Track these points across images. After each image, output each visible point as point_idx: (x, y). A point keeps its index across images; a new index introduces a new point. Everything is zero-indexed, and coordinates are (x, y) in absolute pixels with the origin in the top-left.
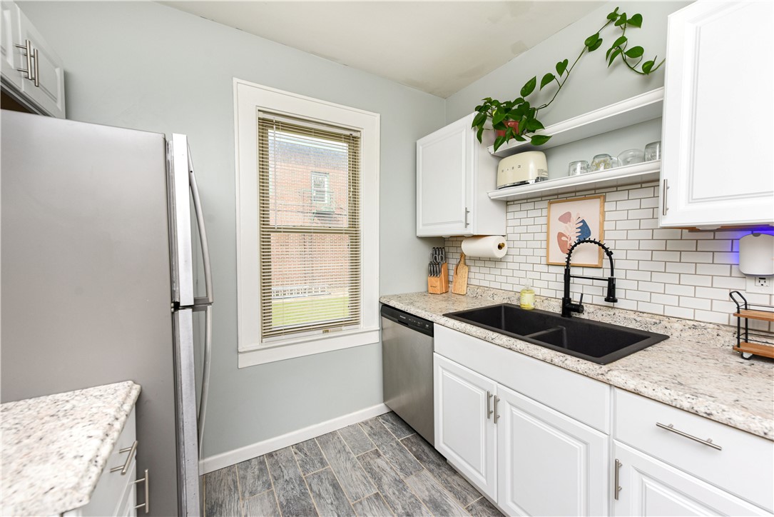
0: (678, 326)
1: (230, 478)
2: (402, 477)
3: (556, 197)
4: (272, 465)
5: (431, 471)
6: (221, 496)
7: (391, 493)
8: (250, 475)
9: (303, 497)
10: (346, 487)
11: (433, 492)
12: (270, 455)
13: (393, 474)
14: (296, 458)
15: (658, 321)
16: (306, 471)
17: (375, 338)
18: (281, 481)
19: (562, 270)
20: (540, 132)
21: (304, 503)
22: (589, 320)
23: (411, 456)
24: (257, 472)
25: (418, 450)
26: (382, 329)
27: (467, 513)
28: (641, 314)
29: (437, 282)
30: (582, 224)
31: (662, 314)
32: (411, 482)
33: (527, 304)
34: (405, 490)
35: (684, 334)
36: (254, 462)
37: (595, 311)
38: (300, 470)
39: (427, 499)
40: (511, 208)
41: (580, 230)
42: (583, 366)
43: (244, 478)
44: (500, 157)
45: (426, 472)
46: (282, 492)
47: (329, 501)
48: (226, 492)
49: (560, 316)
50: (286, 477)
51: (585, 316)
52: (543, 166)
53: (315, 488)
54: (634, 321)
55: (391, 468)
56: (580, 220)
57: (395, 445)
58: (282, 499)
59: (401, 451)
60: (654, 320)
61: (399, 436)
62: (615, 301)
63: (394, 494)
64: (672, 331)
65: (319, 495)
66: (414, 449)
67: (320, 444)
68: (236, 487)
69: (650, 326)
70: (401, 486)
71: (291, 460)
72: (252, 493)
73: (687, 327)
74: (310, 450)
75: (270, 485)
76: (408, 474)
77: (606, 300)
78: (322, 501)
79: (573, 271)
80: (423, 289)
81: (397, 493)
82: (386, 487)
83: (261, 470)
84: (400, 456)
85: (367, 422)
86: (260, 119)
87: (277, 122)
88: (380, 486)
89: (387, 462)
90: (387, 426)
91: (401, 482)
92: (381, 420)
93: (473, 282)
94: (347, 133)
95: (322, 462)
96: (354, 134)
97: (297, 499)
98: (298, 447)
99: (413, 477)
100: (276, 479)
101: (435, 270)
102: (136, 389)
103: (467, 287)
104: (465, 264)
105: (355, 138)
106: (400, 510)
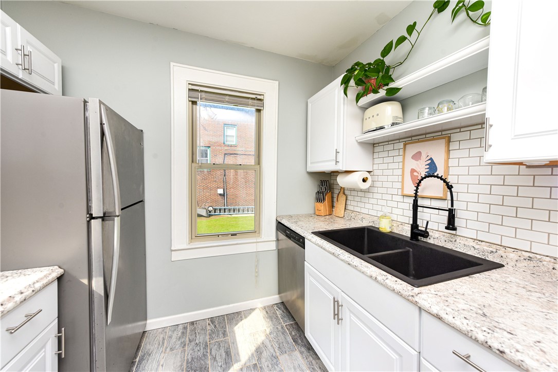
0: (513, 256)
1: (162, 336)
2: (278, 354)
3: (410, 139)
4: (191, 331)
5: (301, 353)
6: (152, 348)
7: (266, 366)
8: (174, 336)
9: (203, 358)
10: (235, 355)
12: (192, 323)
13: (272, 351)
14: (208, 328)
15: (494, 250)
16: (211, 338)
17: (273, 246)
18: (193, 343)
19: (411, 200)
20: (392, 85)
21: (202, 362)
22: (434, 245)
23: (290, 339)
24: (180, 334)
25: (296, 335)
26: (278, 240)
28: (480, 243)
29: (321, 206)
30: (430, 161)
31: (499, 243)
32: (283, 358)
33: (383, 227)
34: (277, 365)
35: (519, 264)
36: (181, 327)
37: (438, 237)
38: (208, 337)
40: (377, 149)
41: (428, 166)
42: (399, 286)
43: (170, 337)
44: (364, 109)
45: (297, 353)
46: (191, 352)
47: (220, 364)
48: (156, 346)
49: (409, 240)
50: (197, 341)
51: (431, 241)
52: (400, 114)
53: (213, 353)
54: (472, 249)
56: (429, 158)
57: (280, 328)
58: (190, 357)
59: (283, 334)
60: (491, 249)
61: (285, 321)
62: (454, 229)
63: (268, 366)
64: (508, 260)
65: (215, 359)
66: (293, 333)
67: (228, 319)
68: (163, 343)
69: (487, 254)
70: (275, 361)
71: (204, 329)
72: (172, 349)
73: (523, 258)
74: (219, 323)
75: (185, 345)
76: (282, 353)
77: (447, 228)
78: (215, 363)
79: (420, 202)
80: (312, 212)
81: (270, 366)
82: (263, 360)
83: (183, 333)
84: (281, 338)
85: (265, 308)
86: (189, 90)
87: (202, 91)
88: (259, 359)
89: (270, 341)
90: (279, 313)
91: (276, 357)
92: (275, 307)
93: (349, 207)
94: (254, 96)
95: (224, 334)
96: (259, 97)
97: (199, 359)
98: (212, 320)
99: (286, 355)
100: (190, 341)
101: (320, 198)
102: (58, 272)
103: (345, 211)
104: (344, 193)
105: (260, 100)
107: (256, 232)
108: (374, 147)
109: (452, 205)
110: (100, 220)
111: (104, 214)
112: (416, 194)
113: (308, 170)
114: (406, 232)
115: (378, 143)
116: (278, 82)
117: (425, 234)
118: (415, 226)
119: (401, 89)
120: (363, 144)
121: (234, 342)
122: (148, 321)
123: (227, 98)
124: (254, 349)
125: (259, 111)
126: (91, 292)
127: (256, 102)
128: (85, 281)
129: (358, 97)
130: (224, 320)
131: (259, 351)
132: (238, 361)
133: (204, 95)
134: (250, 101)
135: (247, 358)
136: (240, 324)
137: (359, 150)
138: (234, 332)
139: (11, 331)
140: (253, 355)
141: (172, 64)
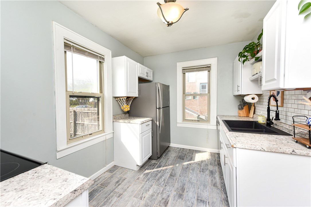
1: (174, 148)
4: (182, 150)
5: (219, 168)
6: (171, 150)
8: (177, 150)
10: (193, 159)
11: (214, 170)
12: (183, 149)
13: (207, 163)
14: (188, 151)
23: (217, 163)
27: (219, 178)
29: (241, 112)
32: (210, 166)
33: (260, 121)
38: (187, 153)
39: (211, 170)
43: (176, 150)
45: (217, 167)
50: (183, 153)
53: (187, 157)
55: (208, 162)
57: (214, 159)
58: (180, 155)
59: (214, 161)
61: (217, 159)
62: (280, 120)
65: (187, 158)
68: (174, 150)
71: (186, 151)
72: (176, 152)
74: (192, 151)
81: (204, 166)
82: (203, 164)
83: (180, 150)
85: (211, 153)
86: (183, 70)
87: (186, 69)
88: (201, 163)
89: (208, 161)
90: (216, 156)
91: (208, 165)
92: (216, 154)
94: (206, 66)
95: (192, 154)
96: (208, 66)
97: (183, 156)
98: (190, 150)
99: (212, 166)
100: (181, 152)
101: (241, 108)
102: (151, 119)
104: (254, 106)
105: (209, 67)
106: (202, 168)
107: (208, 121)
109: (277, 109)
110: (158, 109)
112: (269, 104)
113: (234, 95)
116: (217, 58)
117: (272, 123)
118: (268, 119)
119: (259, 57)
120: (254, 81)
121: (195, 157)
122: (171, 144)
123: (195, 69)
124: (201, 160)
125: (209, 71)
126: (157, 125)
127: (208, 68)
128: (156, 122)
129: (244, 62)
130: (194, 151)
131: (202, 162)
132: (193, 161)
133: (187, 70)
134: (205, 68)
135: (197, 161)
136: (199, 154)
137: (251, 84)
138: (195, 155)
139: (146, 125)
140: (199, 161)
141: (177, 63)
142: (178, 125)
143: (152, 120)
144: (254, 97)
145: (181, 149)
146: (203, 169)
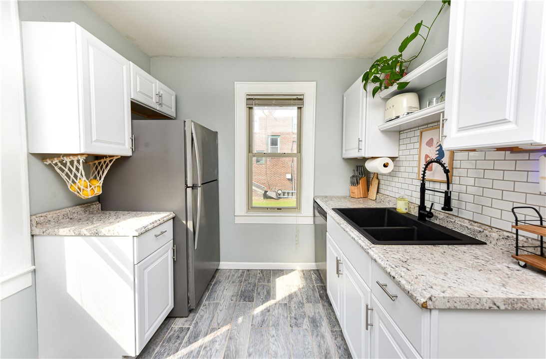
0: (495, 235)
1: (228, 274)
2: (304, 302)
3: (426, 126)
4: (247, 275)
5: (323, 306)
6: (222, 279)
7: (294, 306)
8: (236, 275)
9: (252, 292)
10: (273, 295)
11: (317, 315)
12: (248, 270)
13: (301, 299)
14: (258, 275)
15: (482, 230)
16: (259, 281)
17: (310, 221)
18: (247, 282)
21: (251, 294)
22: (439, 225)
23: (317, 295)
24: (239, 275)
25: (323, 293)
26: (314, 216)
27: (330, 332)
28: (473, 223)
29: (355, 189)
30: (439, 147)
31: (489, 224)
32: (307, 305)
33: (399, 208)
34: (302, 308)
36: (241, 271)
37: (441, 218)
38: (257, 280)
39: (311, 316)
41: (438, 152)
43: (233, 275)
45: (320, 305)
46: (245, 286)
47: (262, 298)
48: (224, 278)
50: (250, 281)
51: (433, 220)
52: (416, 104)
53: (259, 290)
54: (466, 229)
55: (302, 296)
56: (438, 144)
57: (311, 286)
58: (243, 289)
59: (313, 290)
60: (479, 229)
61: (316, 283)
63: (295, 307)
64: (491, 239)
65: (259, 294)
66: (321, 292)
67: (273, 273)
68: (229, 278)
69: (476, 233)
70: (301, 306)
71: (255, 276)
72: (233, 282)
73: (501, 237)
74: (266, 274)
75: (241, 282)
76: (308, 302)
77: (443, 209)
78: (259, 296)
79: (427, 185)
80: (348, 195)
81: (296, 307)
82: (292, 303)
83: (241, 275)
84: (311, 293)
85: (303, 271)
86: (247, 99)
87: (255, 99)
88: (290, 301)
89: (301, 293)
90: (314, 276)
91: (303, 304)
92: (312, 272)
93: (381, 191)
94: (295, 97)
95: (269, 281)
96: (299, 97)
97: (249, 291)
98: (262, 271)
99: (311, 304)
100: (245, 280)
101: (355, 182)
102: (172, 215)
103: (377, 194)
104: (377, 178)
105: (301, 99)
106: (293, 315)
107: (298, 208)
108: (400, 134)
109: (448, 188)
110: (191, 188)
111: (193, 185)
112: (423, 178)
113: (343, 157)
114: (415, 212)
115: (403, 131)
116: (315, 83)
117: (430, 215)
118: (422, 207)
119: (409, 83)
120: (386, 132)
121: (274, 288)
122: (221, 263)
123: (274, 102)
124: (287, 294)
125: (300, 108)
126: (187, 229)
127: (297, 101)
128: (184, 222)
129: (375, 92)
130: (270, 273)
131: (291, 297)
132: (274, 298)
133: (257, 102)
134: (292, 102)
135: (281, 298)
136: (281, 277)
137: (382, 138)
138: (275, 281)
139: (156, 236)
140: (285, 298)
141: (236, 83)
142: (238, 221)
143: (173, 218)
144: (388, 163)
145: (243, 272)
146: (295, 319)
